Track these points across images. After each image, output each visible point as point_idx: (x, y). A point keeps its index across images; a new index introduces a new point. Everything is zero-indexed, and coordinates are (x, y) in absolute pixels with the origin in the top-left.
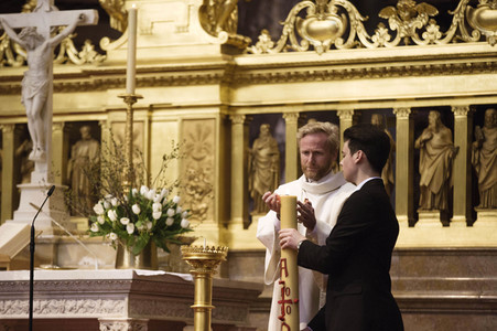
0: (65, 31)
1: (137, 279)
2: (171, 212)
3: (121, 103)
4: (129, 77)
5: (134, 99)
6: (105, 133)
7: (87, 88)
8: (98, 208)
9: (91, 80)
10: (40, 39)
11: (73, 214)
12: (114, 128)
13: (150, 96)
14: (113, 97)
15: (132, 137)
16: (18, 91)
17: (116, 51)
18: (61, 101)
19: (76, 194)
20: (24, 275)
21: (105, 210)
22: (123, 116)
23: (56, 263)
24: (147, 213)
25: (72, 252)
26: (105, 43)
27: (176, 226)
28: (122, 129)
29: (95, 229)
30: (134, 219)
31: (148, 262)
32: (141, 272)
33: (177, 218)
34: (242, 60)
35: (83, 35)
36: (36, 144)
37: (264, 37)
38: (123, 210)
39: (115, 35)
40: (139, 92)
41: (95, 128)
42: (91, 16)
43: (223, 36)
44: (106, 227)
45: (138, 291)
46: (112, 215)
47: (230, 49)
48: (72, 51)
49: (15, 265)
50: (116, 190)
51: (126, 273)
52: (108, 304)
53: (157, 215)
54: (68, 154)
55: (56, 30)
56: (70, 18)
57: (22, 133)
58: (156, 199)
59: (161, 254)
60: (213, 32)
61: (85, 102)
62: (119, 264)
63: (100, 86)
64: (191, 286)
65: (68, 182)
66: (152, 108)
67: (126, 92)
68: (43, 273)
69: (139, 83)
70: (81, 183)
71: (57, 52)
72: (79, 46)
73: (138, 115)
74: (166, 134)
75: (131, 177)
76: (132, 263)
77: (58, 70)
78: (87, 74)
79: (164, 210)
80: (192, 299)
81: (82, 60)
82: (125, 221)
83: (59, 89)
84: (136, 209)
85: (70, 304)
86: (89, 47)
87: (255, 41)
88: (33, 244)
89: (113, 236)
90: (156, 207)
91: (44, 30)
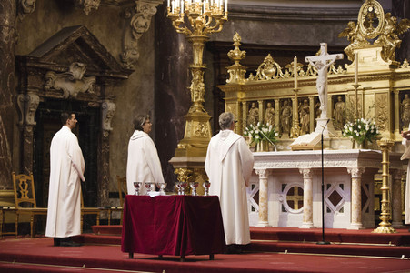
0: (331, 62)
1: (361, 153)
2: (372, 128)
3: (353, 88)
4: (356, 78)
5: (358, 86)
6: (347, 99)
7: (340, 82)
8: (345, 127)
9: (341, 80)
10: (323, 65)
11: (336, 129)
12: (350, 97)
13: (364, 85)
14: (349, 86)
15: (357, 100)
16: (315, 84)
17: (351, 69)
18: (331, 88)
19: (338, 121)
20: (320, 152)
21: (348, 128)
22: (354, 92)
23: (331, 147)
24: (364, 128)
25: (336, 143)
26: (346, 66)
27: (375, 133)
28: (353, 97)
29: (345, 134)
30: (359, 130)
31: (364, 147)
32: (362, 150)
33: (375, 130)
34: (397, 71)
35: (338, 63)
36: (322, 104)
37: (405, 62)
38: (355, 128)
39: (350, 63)
40: (359, 83)
41: (343, 97)
42: (341, 56)
43: (390, 62)
44: (349, 134)
45: (361, 157)
46: (351, 129)
47: (392, 66)
48: (334, 69)
49: (316, 148)
50: (352, 121)
51: (357, 151)
52: (350, 162)
53: (367, 129)
54: (333, 107)
55: (328, 62)
56: (333, 57)
57: (317, 100)
58: (367, 123)
59: (369, 143)
60: (386, 61)
61: (339, 88)
62: (354, 147)
63: (344, 82)
64: (381, 155)
65: (334, 118)
66: (364, 89)
67: (355, 83)
68: (326, 151)
69: (359, 80)
70: (339, 118)
71: (329, 70)
72: (337, 68)
73: (359, 92)
74: (370, 98)
75: (357, 115)
76: (359, 147)
77: (329, 76)
78: (340, 77)
79: (370, 127)
80: (382, 160)
81: (339, 72)
82: (355, 131)
83: (329, 83)
84: (359, 127)
85: (336, 162)
86: (340, 67)
87: (402, 64)
88: (322, 140)
89: (351, 137)
90: (367, 126)
91: (324, 62)
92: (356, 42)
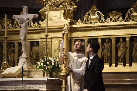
0: (30, 19)
1: (48, 80)
2: (56, 63)
3: (44, 37)
4: (46, 30)
5: (47, 36)
6: (40, 44)
7: (36, 33)
8: (39, 63)
9: (37, 31)
10: (24, 21)
11: (32, 64)
12: (43, 43)
13: (51, 35)
14: (42, 35)
15: (47, 45)
16: (19, 34)
17: (43, 24)
18: (30, 36)
19: (33, 59)
20: (20, 79)
22: (45, 40)
23: (28, 76)
24: (51, 64)
25: (32, 73)
26: (40, 22)
27: (58, 67)
28: (44, 43)
29: (38, 68)
30: (47, 65)
31: (51, 76)
32: (49, 78)
33: (58, 65)
34: (74, 26)
35: (35, 20)
36: (23, 47)
37: (79, 20)
38: (45, 63)
39: (43, 20)
40: (49, 34)
41: (38, 43)
42: (37, 15)
43: (69, 20)
44: (41, 67)
45: (48, 83)
46: (42, 64)
47: (71, 23)
48: (32, 24)
49: (18, 77)
50: (43, 59)
51: (45, 78)
52: (41, 86)
53: (53, 64)
54: (31, 49)
55: (28, 19)
56: (31, 16)
57: (20, 44)
58: (53, 60)
59: (54, 74)
60: (67, 19)
61: (35, 36)
62: (44, 76)
63: (39, 33)
64: (62, 82)
65: (31, 56)
66: (52, 38)
67: (46, 34)
68: (25, 79)
69: (48, 32)
70: (34, 56)
71: (28, 24)
72: (34, 23)
73: (48, 40)
74: (55, 44)
75: (47, 55)
76: (47, 76)
77: (29, 29)
78: (36, 30)
79: (55, 63)
81: (35, 26)
82: (45, 66)
83: (29, 33)
84: (48, 63)
85: (32, 86)
86: (36, 23)
87: (77, 21)
88: (22, 71)
89: (42, 69)
90: (53, 62)
91: (25, 19)
92: (47, 6)
